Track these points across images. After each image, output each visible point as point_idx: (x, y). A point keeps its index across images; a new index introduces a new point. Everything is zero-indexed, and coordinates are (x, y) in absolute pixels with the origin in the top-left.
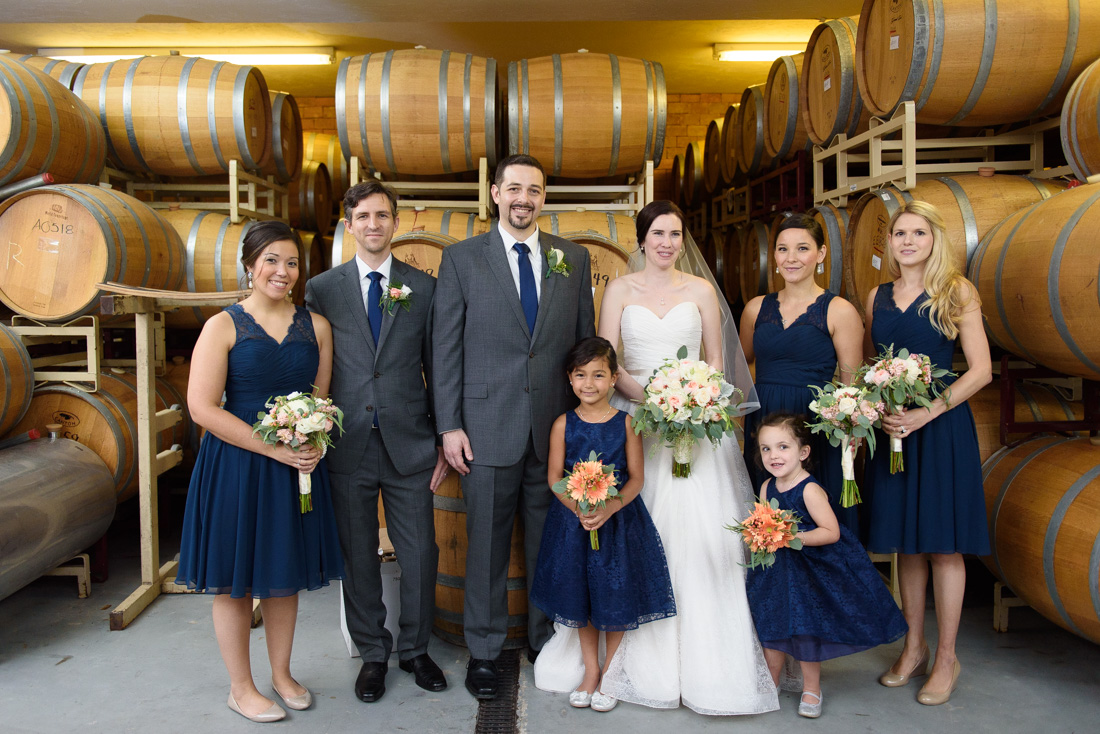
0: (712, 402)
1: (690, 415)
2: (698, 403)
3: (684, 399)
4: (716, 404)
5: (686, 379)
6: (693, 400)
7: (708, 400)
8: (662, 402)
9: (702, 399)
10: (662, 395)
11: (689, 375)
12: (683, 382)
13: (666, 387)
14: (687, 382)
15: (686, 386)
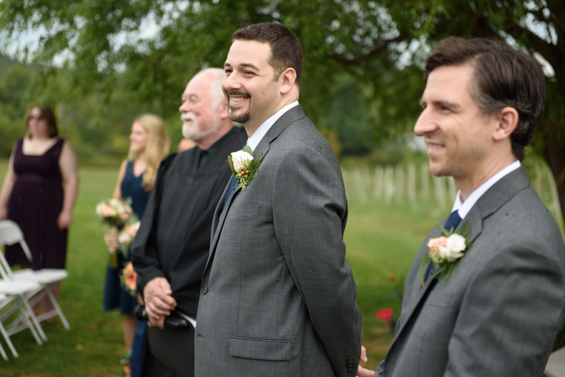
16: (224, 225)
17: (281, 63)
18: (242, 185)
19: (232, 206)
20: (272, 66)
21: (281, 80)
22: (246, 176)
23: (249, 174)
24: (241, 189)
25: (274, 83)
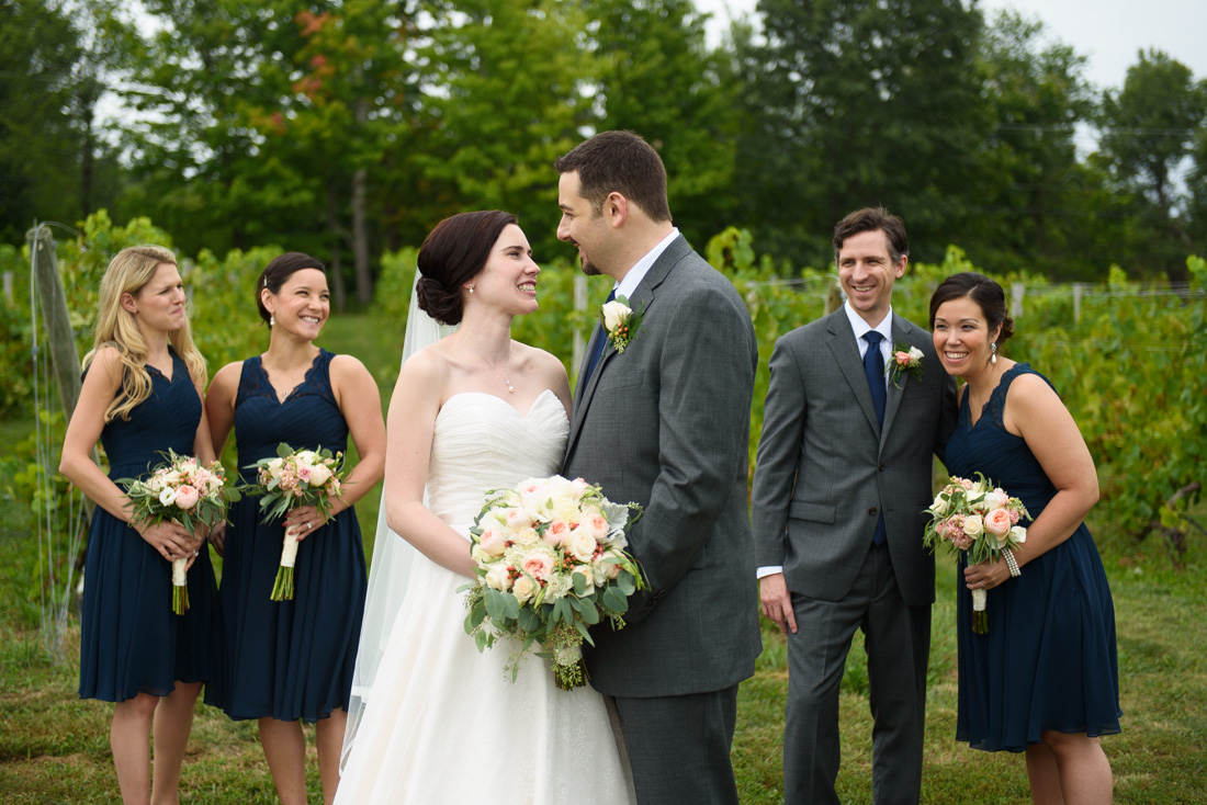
0: (602, 547)
1: (570, 586)
2: (578, 557)
3: (549, 560)
4: (608, 548)
5: (543, 520)
6: (567, 555)
7: (594, 546)
8: (514, 574)
9: (582, 545)
10: (508, 563)
11: (546, 512)
12: (539, 527)
13: (510, 544)
14: (546, 525)
15: (548, 533)
16: (594, 401)
17: (597, 190)
18: (620, 347)
19: (603, 376)
20: (586, 197)
21: (608, 210)
22: (625, 335)
23: (627, 332)
24: (617, 351)
25: (597, 220)
